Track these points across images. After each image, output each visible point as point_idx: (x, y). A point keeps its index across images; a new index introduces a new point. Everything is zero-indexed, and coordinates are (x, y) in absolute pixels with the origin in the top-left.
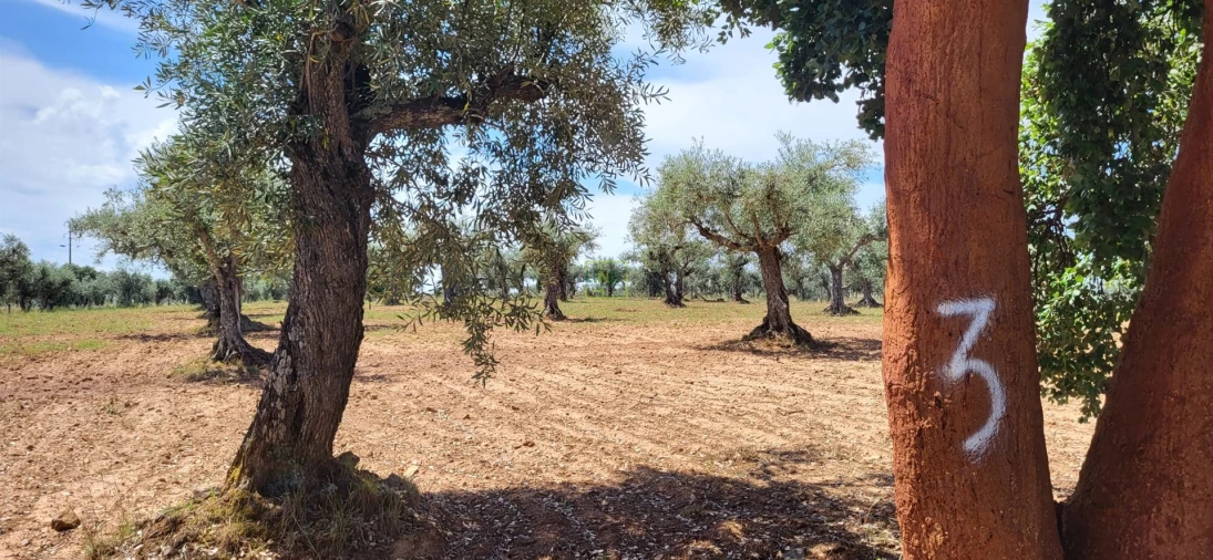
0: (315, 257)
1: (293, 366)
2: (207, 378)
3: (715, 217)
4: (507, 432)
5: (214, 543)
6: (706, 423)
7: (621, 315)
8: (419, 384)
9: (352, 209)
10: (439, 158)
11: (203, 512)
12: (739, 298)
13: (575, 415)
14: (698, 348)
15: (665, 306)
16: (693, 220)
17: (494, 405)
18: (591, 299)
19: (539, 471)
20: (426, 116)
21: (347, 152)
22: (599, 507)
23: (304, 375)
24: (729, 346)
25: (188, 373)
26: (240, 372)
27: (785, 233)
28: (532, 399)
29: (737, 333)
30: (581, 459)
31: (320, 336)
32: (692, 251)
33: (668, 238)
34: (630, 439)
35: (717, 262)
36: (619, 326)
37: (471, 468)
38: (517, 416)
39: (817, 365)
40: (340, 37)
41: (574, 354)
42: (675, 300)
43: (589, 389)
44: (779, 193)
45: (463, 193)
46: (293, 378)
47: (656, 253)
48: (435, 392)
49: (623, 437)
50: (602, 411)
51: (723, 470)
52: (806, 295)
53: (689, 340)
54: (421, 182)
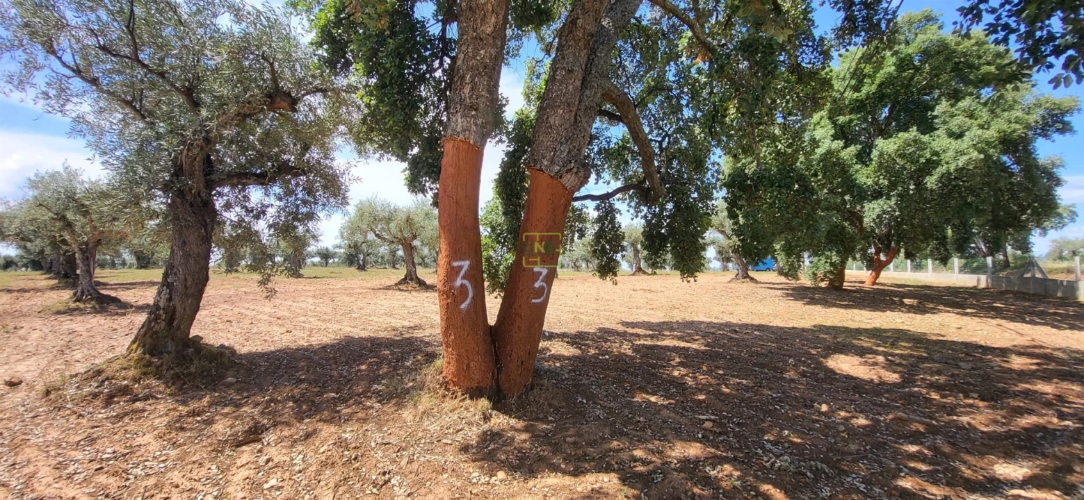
0: (184, 242)
1: (170, 294)
2: (69, 312)
3: (383, 228)
4: (276, 328)
5: (124, 379)
6: (376, 319)
7: (333, 275)
10: (247, 198)
11: (116, 366)
12: (394, 267)
13: (311, 319)
14: (373, 289)
15: (357, 271)
16: (372, 230)
17: (266, 317)
19: (295, 341)
21: (203, 195)
23: (176, 299)
24: (388, 288)
25: (55, 309)
27: (415, 237)
28: (287, 314)
29: (393, 282)
30: (316, 335)
31: (186, 279)
32: (370, 244)
33: (358, 238)
34: (340, 327)
35: (384, 250)
36: (332, 280)
37: (259, 343)
39: (428, 294)
42: (362, 268)
43: (318, 308)
44: (412, 219)
45: (260, 213)
46: (170, 299)
47: (352, 245)
49: (336, 327)
50: (325, 317)
52: (426, 266)
53: (369, 285)
54: (238, 209)
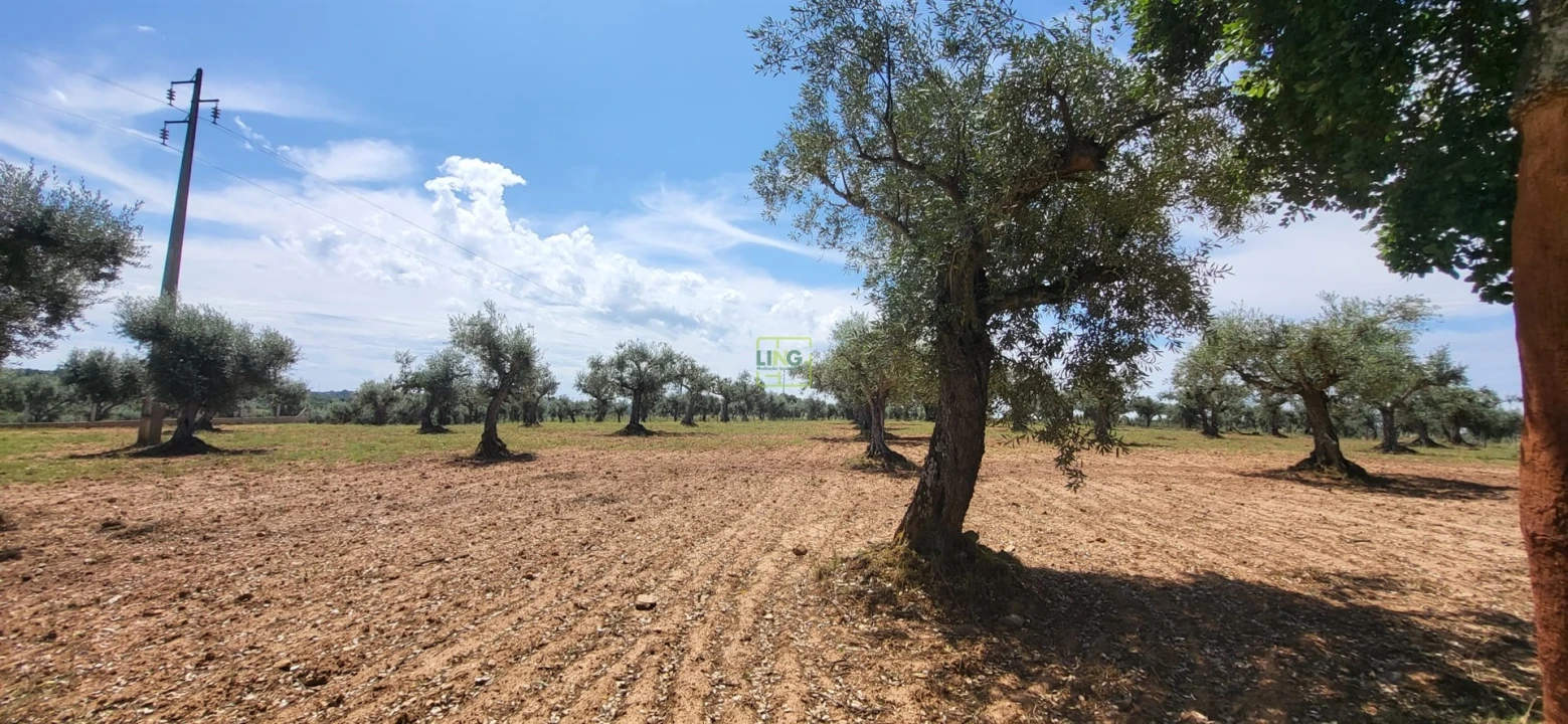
0: (953, 397)
1: (938, 468)
2: (863, 468)
3: (1257, 365)
4: (1081, 529)
5: (889, 580)
6: (1263, 541)
7: (1161, 442)
8: (1004, 485)
9: (977, 364)
10: (1034, 327)
11: (881, 558)
12: (1275, 433)
13: (1134, 521)
14: (1242, 474)
15: (1203, 437)
16: (1234, 367)
17: (1064, 506)
18: (1133, 429)
19: (1114, 563)
20: (1029, 299)
21: (975, 326)
22: (1175, 601)
23: (945, 476)
24: (1274, 475)
25: (853, 464)
26: (883, 465)
27: (1333, 379)
28: (1096, 505)
29: (1282, 463)
30: (1149, 558)
31: (956, 450)
32: (1231, 392)
33: (1205, 380)
34: (1191, 547)
35: (1252, 400)
36: (1162, 451)
37: (1056, 553)
38: (1085, 516)
39: (1377, 499)
40: (973, 252)
41: (1125, 472)
42: (1212, 431)
43: (1144, 501)
44: (1326, 344)
45: (1053, 349)
46: (938, 476)
47: (1192, 393)
48: (1016, 492)
49: (1183, 545)
50: (1159, 520)
51: (1292, 585)
52: (1350, 433)
53: (1231, 467)
54: (1022, 344)
